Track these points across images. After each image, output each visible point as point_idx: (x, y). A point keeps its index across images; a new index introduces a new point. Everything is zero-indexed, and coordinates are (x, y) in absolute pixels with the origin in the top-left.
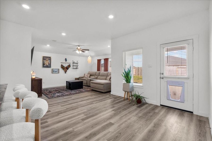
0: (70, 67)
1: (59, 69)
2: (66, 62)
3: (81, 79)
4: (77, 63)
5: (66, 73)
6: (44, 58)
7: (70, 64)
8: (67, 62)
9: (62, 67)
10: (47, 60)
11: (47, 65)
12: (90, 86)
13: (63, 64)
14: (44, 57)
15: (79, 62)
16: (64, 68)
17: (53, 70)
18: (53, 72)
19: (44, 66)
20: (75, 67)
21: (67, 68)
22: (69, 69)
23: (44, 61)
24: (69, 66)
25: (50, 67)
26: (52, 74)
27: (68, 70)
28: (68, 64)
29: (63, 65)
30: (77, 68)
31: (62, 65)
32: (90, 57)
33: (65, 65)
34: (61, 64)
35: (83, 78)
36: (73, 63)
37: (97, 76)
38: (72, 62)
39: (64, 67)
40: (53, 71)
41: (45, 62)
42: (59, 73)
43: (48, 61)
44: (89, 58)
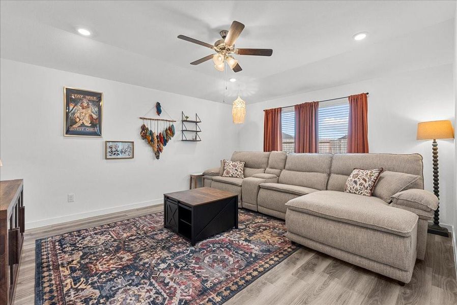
0: (173, 134)
1: (133, 142)
2: (157, 117)
3: (212, 180)
4: (196, 122)
5: (158, 157)
6: (72, 97)
7: (174, 124)
8: (162, 116)
9: (146, 134)
10: (85, 104)
11: (83, 125)
12: (283, 220)
13: (148, 124)
14: (69, 92)
15: (201, 117)
16: (152, 140)
17: (109, 144)
18: (108, 154)
19: (71, 129)
20: (189, 136)
21: (163, 139)
22: (170, 142)
23: (71, 107)
24: (170, 131)
25: (98, 134)
26: (105, 160)
27: (165, 144)
28: (167, 125)
29: (147, 129)
30: (195, 140)
31: (144, 128)
32: (239, 99)
33: (157, 129)
34: (141, 123)
35: (217, 174)
36: (183, 121)
37: (277, 171)
38: (178, 119)
39: (151, 134)
40: (109, 150)
41: (74, 114)
42: (133, 157)
43: (88, 107)
44: (239, 106)
